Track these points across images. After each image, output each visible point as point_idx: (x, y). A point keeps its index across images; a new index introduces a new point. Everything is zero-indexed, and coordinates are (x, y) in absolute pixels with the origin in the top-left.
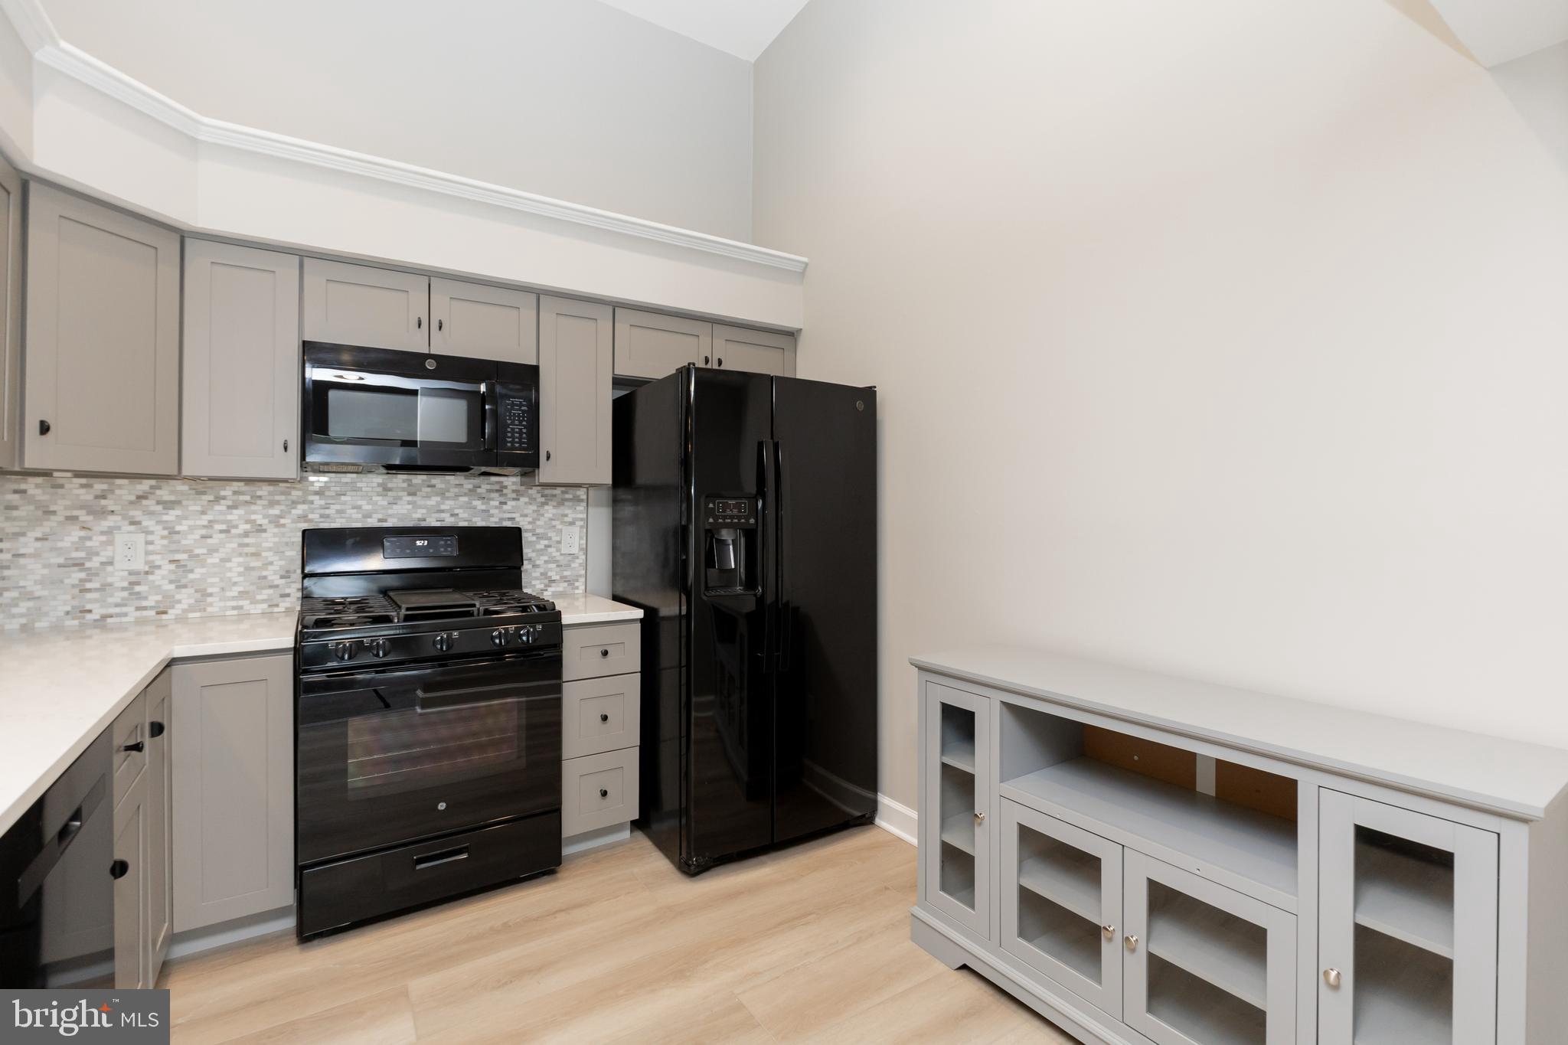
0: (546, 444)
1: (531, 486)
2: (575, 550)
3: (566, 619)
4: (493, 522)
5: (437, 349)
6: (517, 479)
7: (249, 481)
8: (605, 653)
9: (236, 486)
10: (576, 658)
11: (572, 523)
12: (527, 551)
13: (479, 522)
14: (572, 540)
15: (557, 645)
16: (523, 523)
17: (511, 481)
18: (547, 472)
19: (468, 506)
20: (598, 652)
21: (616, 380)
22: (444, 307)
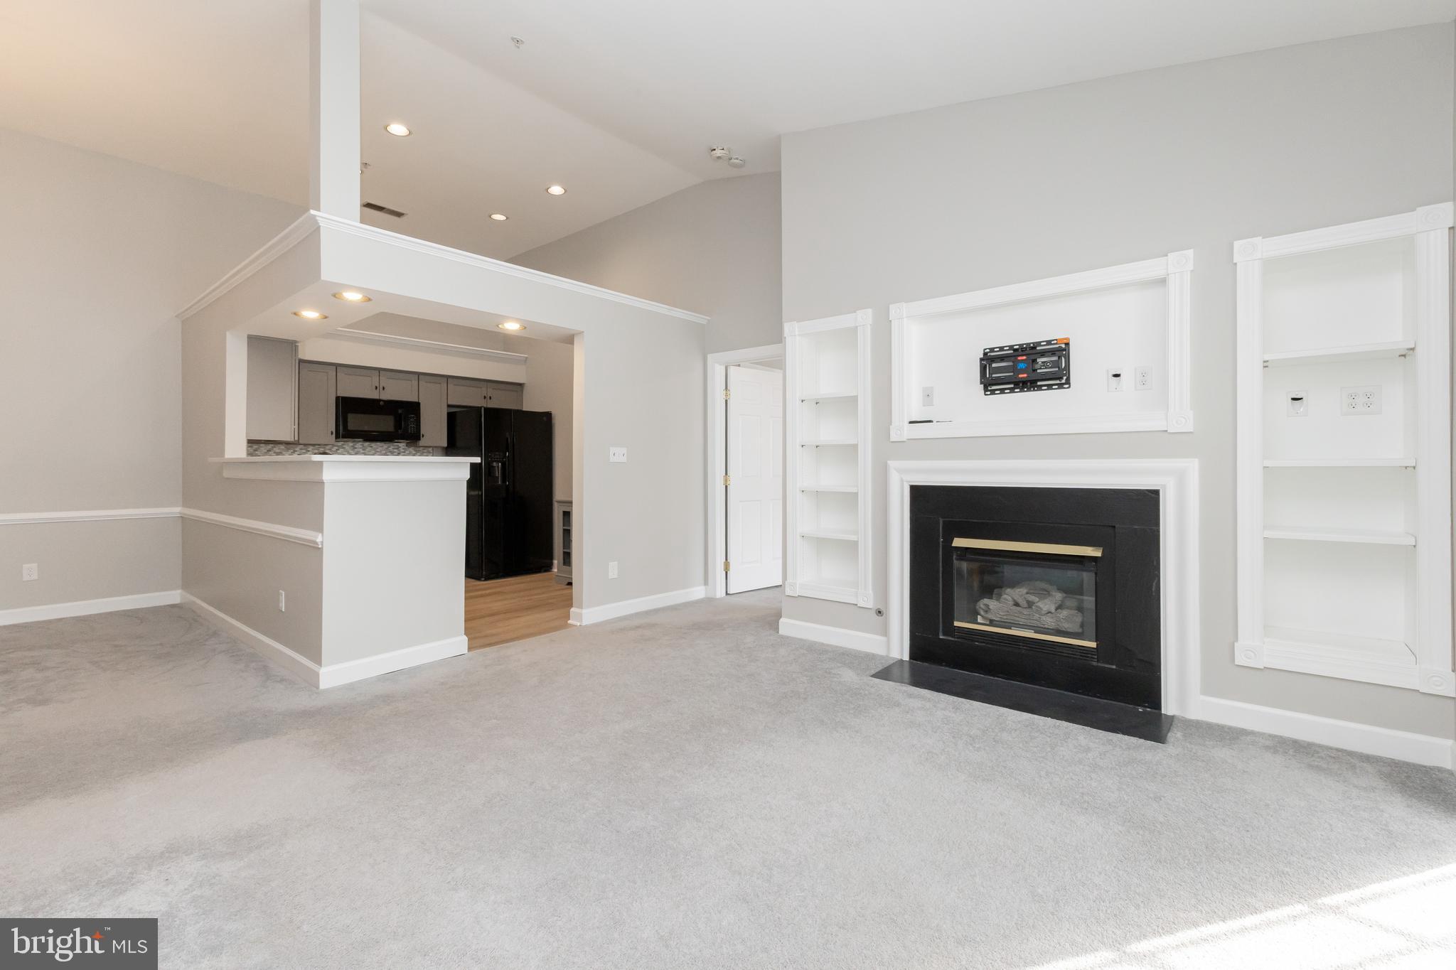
0: (422, 431)
5: (384, 397)
18: (422, 442)
21: (449, 406)
22: (384, 381)
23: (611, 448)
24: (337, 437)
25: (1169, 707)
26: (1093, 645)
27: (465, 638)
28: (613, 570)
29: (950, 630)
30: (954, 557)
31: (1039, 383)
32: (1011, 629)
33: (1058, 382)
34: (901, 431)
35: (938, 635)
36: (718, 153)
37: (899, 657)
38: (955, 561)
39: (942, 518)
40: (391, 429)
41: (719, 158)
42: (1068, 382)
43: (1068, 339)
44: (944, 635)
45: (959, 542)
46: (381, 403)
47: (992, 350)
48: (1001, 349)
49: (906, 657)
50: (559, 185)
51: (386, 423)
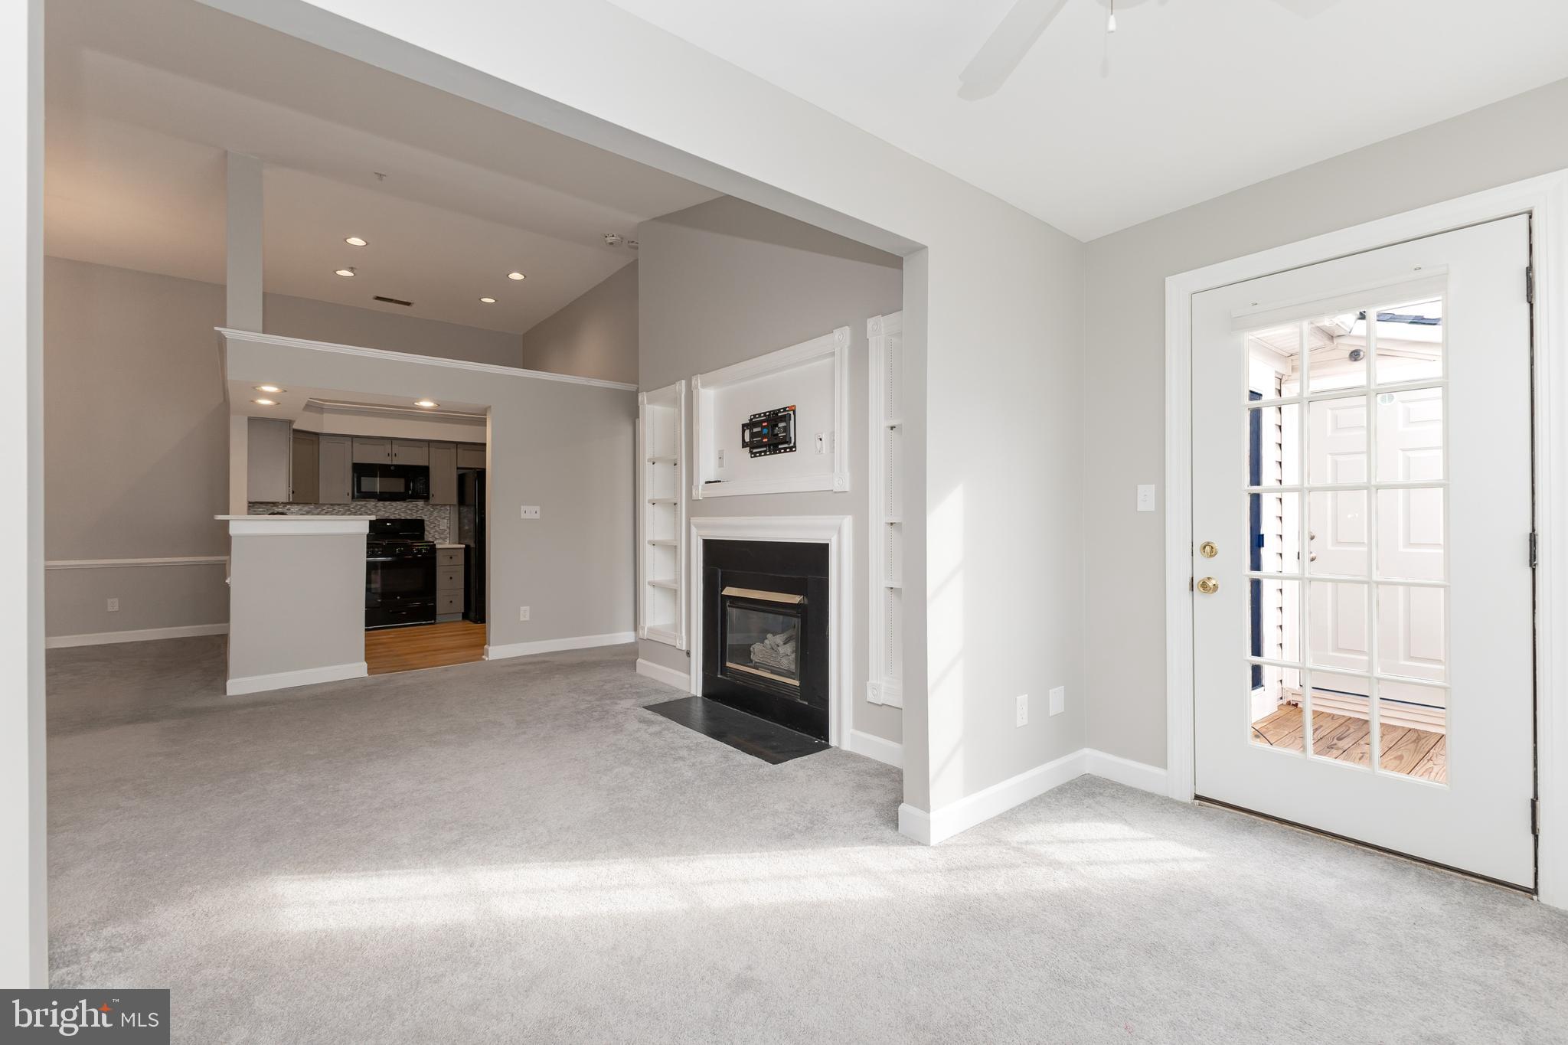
0: (432, 491)
1: (428, 505)
2: (445, 528)
3: (438, 546)
4: (414, 517)
5: (395, 463)
6: (423, 503)
7: (331, 505)
8: (451, 558)
9: (327, 506)
10: (441, 560)
11: (444, 518)
12: (426, 528)
13: (409, 518)
14: (444, 524)
15: (434, 558)
16: (425, 518)
17: (421, 503)
18: (432, 501)
19: (405, 512)
20: (449, 557)
21: (458, 468)
22: (396, 449)
23: (522, 507)
24: (353, 497)
25: (833, 741)
26: (797, 683)
27: (365, 665)
28: (525, 613)
29: (725, 670)
30: (727, 604)
31: (780, 447)
32: (758, 669)
33: (786, 446)
34: (700, 492)
35: (717, 675)
36: (610, 239)
37: (695, 694)
38: (728, 608)
39: (721, 568)
40: (402, 490)
41: (611, 244)
42: (795, 446)
43: (794, 406)
44: (721, 674)
45: (729, 591)
46: (392, 468)
47: (755, 416)
48: (760, 415)
49: (700, 694)
50: (518, 272)
51: (397, 485)
